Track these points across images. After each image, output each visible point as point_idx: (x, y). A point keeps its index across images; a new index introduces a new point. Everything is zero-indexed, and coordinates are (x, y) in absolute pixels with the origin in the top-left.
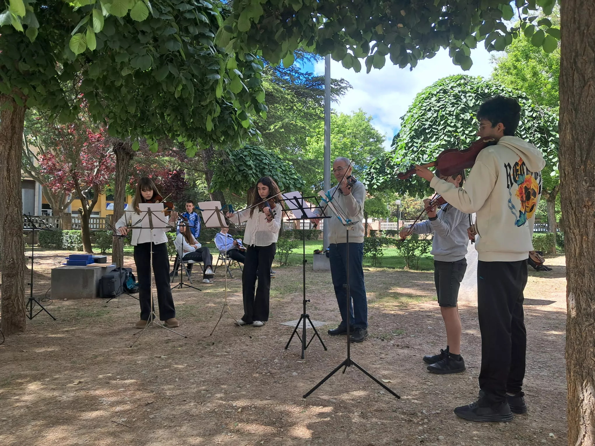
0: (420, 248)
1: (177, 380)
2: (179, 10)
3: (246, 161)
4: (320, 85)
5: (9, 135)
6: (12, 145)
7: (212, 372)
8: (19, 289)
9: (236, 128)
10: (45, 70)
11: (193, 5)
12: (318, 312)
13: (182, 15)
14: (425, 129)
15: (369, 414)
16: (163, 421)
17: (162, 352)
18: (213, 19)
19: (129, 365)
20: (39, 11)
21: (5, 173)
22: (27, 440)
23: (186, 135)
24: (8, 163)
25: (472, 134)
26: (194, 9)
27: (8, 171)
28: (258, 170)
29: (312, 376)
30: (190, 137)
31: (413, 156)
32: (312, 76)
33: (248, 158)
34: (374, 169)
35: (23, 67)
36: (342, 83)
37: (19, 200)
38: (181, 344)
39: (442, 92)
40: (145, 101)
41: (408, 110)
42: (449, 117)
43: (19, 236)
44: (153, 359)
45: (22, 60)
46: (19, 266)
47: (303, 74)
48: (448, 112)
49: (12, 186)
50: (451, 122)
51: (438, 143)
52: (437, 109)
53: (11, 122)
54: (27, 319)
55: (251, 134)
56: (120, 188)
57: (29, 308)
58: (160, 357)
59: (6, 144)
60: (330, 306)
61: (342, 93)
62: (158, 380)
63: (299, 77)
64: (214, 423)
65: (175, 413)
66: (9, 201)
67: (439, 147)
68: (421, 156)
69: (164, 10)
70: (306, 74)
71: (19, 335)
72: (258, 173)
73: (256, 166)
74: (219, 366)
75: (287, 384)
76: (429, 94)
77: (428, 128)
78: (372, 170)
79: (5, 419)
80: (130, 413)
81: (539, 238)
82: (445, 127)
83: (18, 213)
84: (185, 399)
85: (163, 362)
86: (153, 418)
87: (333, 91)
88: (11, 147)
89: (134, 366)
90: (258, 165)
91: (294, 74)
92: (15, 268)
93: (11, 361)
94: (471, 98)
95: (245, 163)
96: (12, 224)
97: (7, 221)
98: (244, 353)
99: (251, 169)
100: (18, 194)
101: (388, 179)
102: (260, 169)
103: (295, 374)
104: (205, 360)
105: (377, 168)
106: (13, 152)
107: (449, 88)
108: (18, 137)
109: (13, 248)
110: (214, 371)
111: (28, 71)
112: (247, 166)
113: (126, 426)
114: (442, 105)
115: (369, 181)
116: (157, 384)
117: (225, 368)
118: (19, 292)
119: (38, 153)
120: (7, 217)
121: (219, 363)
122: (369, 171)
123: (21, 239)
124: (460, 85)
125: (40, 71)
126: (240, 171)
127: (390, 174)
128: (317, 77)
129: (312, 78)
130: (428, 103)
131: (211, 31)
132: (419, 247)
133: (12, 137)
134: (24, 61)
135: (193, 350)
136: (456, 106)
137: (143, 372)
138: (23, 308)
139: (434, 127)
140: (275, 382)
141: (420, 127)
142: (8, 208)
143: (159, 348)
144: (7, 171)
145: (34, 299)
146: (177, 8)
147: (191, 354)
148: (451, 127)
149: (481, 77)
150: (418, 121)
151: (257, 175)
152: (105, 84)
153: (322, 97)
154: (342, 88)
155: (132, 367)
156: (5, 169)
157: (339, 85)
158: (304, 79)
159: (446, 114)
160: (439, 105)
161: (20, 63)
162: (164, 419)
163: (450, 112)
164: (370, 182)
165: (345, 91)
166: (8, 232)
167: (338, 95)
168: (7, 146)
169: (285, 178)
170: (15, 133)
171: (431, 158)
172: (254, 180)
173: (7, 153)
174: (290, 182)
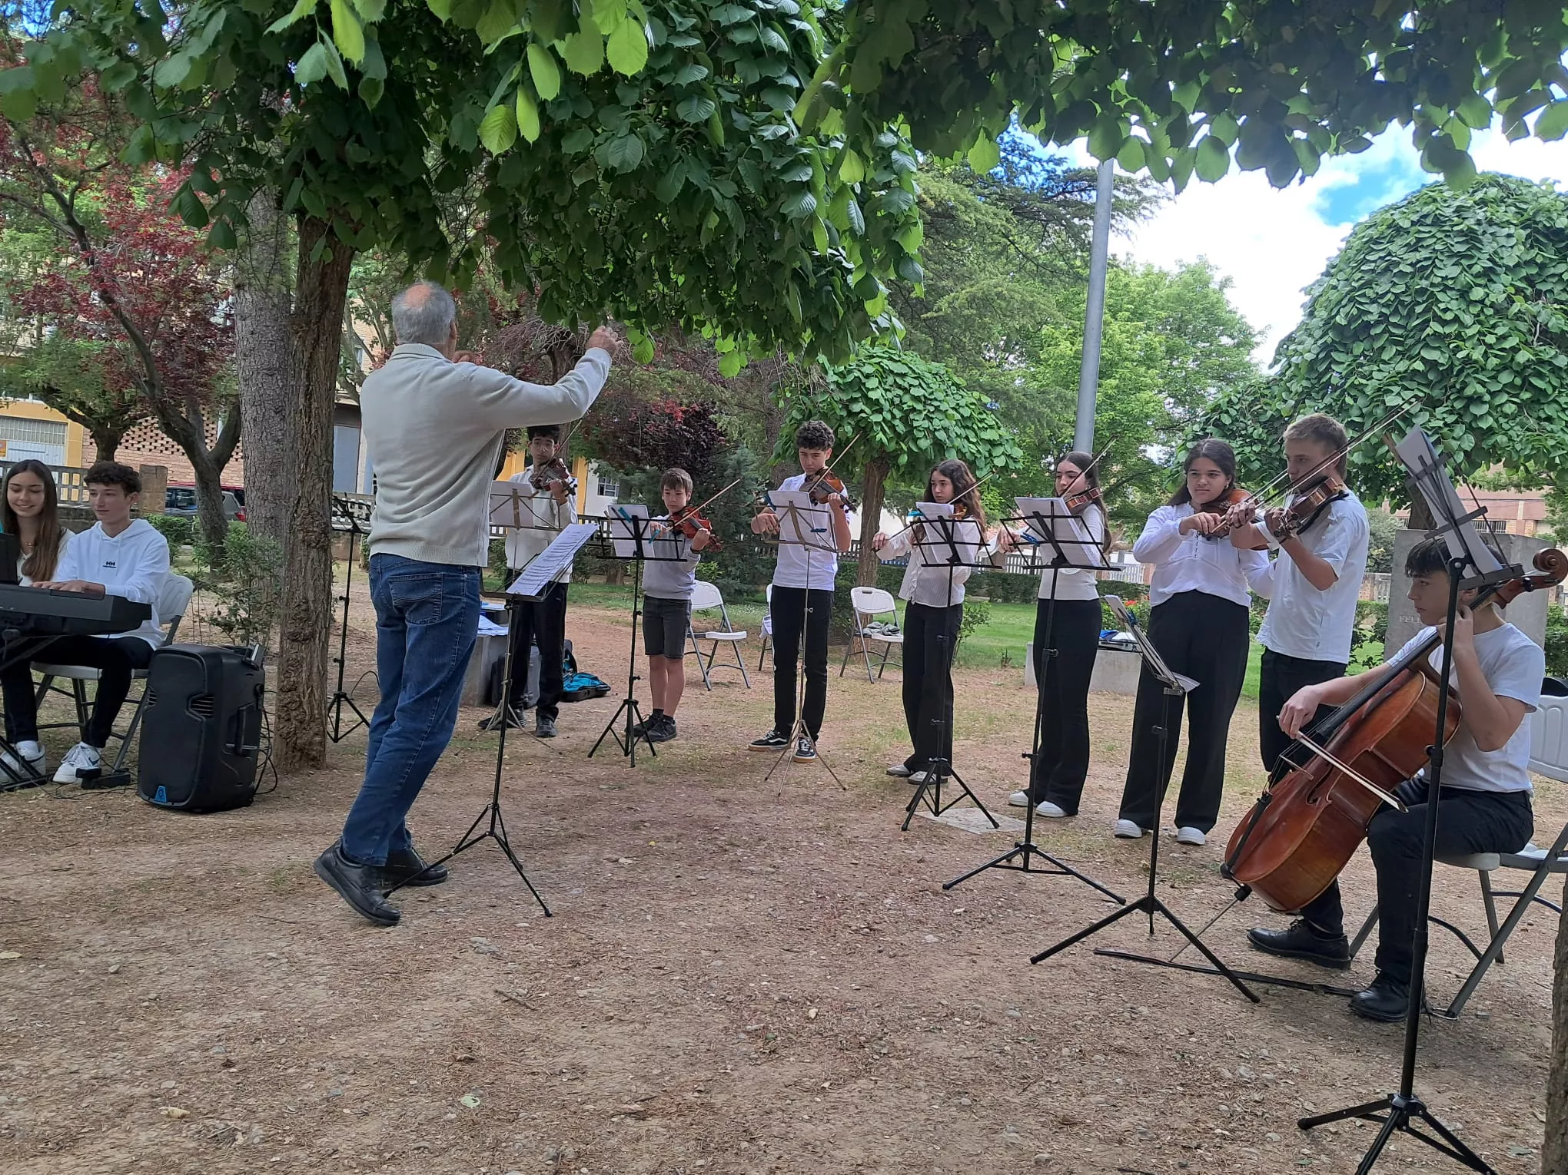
1: (649, 917)
2: (718, 23)
3: (868, 390)
4: (1084, 190)
5: (315, 311)
6: (318, 336)
7: (731, 908)
8: (315, 670)
9: (841, 311)
10: (400, 163)
11: (753, 7)
13: (723, 35)
14: (1368, 326)
15: (1097, 1057)
16: (606, 1007)
17: (622, 851)
18: (799, 40)
19: (543, 872)
20: (395, 14)
21: (302, 400)
22: (317, 1006)
23: (719, 322)
24: (308, 376)
25: (1507, 345)
26: (755, 18)
27: (308, 395)
28: (898, 414)
29: (974, 950)
30: (728, 329)
32: (1064, 167)
33: (872, 383)
34: (1215, 425)
35: (354, 153)
36: (1147, 186)
37: (326, 464)
38: (668, 834)
39: (1429, 221)
40: (625, 235)
41: (1324, 269)
42: (1440, 296)
43: (322, 547)
44: (599, 863)
45: (353, 138)
46: (317, 617)
47: (1040, 161)
48: (1437, 280)
49: (313, 431)
50: (1446, 310)
51: (1402, 366)
52: (1409, 269)
53: (321, 284)
54: (329, 741)
55: (879, 328)
57: (333, 714)
58: (617, 861)
59: (306, 332)
61: (1144, 212)
62: (606, 912)
63: (1029, 169)
64: (721, 1027)
65: (636, 993)
66: (306, 464)
67: (1401, 379)
69: (681, 23)
70: (1048, 162)
71: (309, 775)
72: (897, 422)
73: (892, 403)
74: (752, 897)
75: (907, 959)
76: (1389, 227)
77: (1378, 323)
79: (274, 955)
80: (536, 979)
82: (1425, 324)
83: (323, 494)
84: (663, 964)
85: (623, 872)
86: (585, 997)
87: (1118, 207)
88: (317, 341)
89: (554, 876)
90: (897, 401)
91: (1016, 159)
92: (309, 619)
93: (290, 831)
94: (1513, 241)
95: (865, 397)
96: (309, 519)
97: (299, 511)
98: (814, 874)
99: (880, 411)
100: (326, 450)
102: (902, 410)
103: (930, 938)
104: (722, 880)
105: (1225, 425)
106: (321, 353)
107: (1448, 212)
108: (335, 317)
109: (309, 575)
110: (737, 908)
111: (366, 163)
112: (869, 402)
113: (525, 1005)
114: (1426, 259)
116: (601, 922)
117: (766, 904)
118: (315, 677)
119: (374, 342)
120: (298, 503)
121: (749, 890)
123: (326, 555)
124: (1483, 203)
125: (388, 164)
126: (851, 414)
128: (1080, 171)
129: (1064, 172)
130: (1382, 254)
131: (791, 72)
133: (320, 318)
134: (359, 141)
135: (695, 853)
136: (1465, 262)
137: (574, 892)
138: (320, 714)
139: (1392, 320)
140: (880, 952)
141: (1352, 319)
142: (302, 481)
143: (617, 838)
144: (306, 395)
145: (344, 696)
146: (714, 16)
147: (690, 861)
148: (1444, 323)
149: (1551, 181)
150: (1350, 301)
151: (893, 428)
152: (534, 192)
153: (1090, 223)
154: (1145, 199)
155: (549, 877)
156: (302, 390)
157: (1139, 193)
158: (1044, 175)
159: (1432, 285)
160: (1413, 257)
161: (348, 146)
162: (610, 1002)
163: (1445, 278)
165: (1154, 208)
166: (300, 536)
167: (1133, 219)
168: (309, 341)
169: (967, 438)
170: (327, 306)
172: (885, 440)
173: (307, 355)
174: (978, 451)
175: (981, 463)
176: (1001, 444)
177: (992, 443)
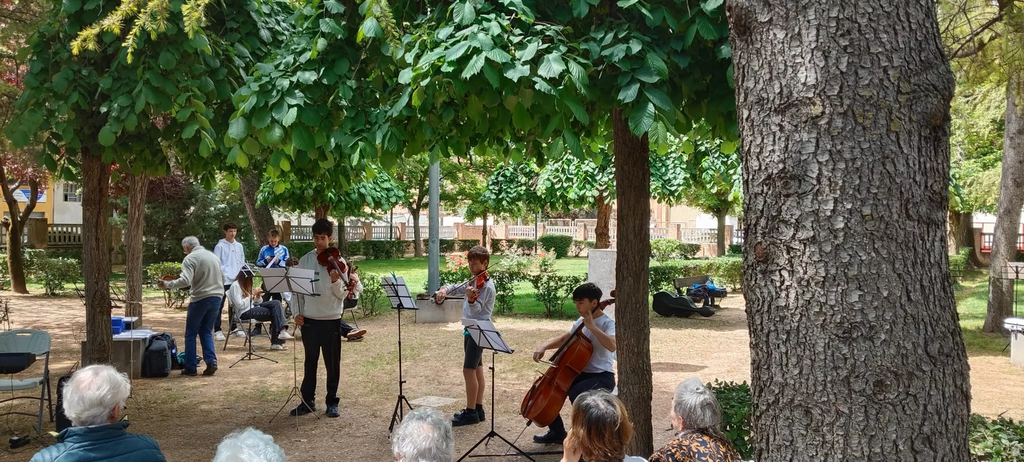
0: (565, 288)
12: (442, 387)
21: (94, 242)
24: (96, 231)
27: (97, 239)
31: (556, 165)
34: (502, 176)
49: (101, 257)
53: (99, 184)
56: (137, 213)
60: (455, 379)
66: (99, 274)
68: (566, 167)
78: (501, 178)
81: (733, 264)
88: (99, 213)
92: (105, 350)
96: (102, 300)
101: (522, 192)
105: (507, 176)
109: (103, 329)
115: (495, 193)
122: (497, 178)
127: (525, 184)
132: (563, 286)
142: (97, 283)
156: (93, 238)
164: (497, 195)
166: (98, 310)
168: (96, 212)
169: (375, 189)
171: (579, 171)
172: (333, 196)
173: (94, 220)
174: (382, 196)
175: (383, 201)
176: (393, 190)
177: (388, 190)
